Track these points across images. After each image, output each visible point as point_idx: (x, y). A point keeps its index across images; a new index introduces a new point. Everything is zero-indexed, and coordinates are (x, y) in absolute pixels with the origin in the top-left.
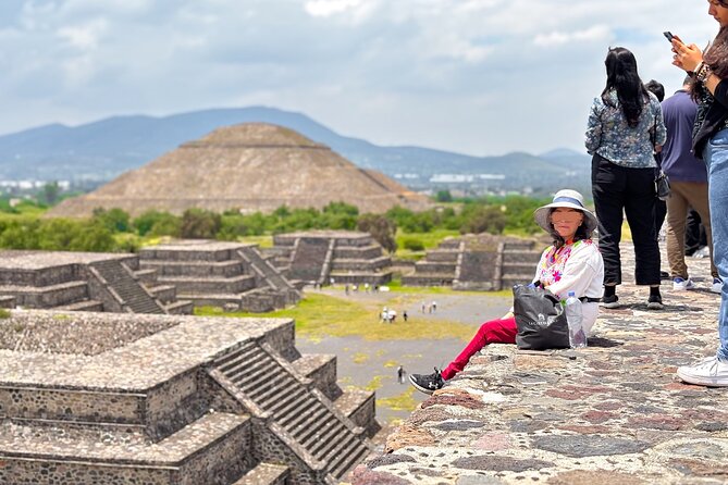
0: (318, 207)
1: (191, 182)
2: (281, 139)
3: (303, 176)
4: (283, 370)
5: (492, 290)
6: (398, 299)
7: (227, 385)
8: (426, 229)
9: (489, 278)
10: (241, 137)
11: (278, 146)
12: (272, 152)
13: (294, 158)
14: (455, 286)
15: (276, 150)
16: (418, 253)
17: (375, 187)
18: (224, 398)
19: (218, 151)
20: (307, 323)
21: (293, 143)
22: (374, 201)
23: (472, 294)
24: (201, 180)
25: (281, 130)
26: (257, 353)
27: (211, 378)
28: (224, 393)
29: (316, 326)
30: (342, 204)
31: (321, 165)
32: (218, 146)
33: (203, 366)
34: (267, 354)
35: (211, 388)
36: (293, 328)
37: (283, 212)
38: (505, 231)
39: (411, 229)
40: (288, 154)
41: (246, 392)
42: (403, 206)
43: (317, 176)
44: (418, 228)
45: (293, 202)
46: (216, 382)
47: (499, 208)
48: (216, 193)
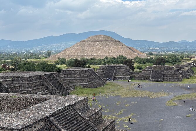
0: (116, 57)
1: (83, 51)
2: (106, 39)
3: (112, 49)
4: (80, 116)
5: (161, 81)
6: (133, 84)
7: (56, 124)
8: (144, 63)
9: (160, 77)
10: (96, 39)
11: (106, 41)
12: (104, 42)
13: (110, 44)
14: (150, 80)
15: (105, 42)
16: (141, 70)
17: (131, 52)
18: (54, 128)
19: (90, 42)
20: (106, 91)
21: (110, 40)
22: (131, 55)
23: (155, 82)
24: (86, 50)
25: (106, 37)
26: (71, 110)
27: (50, 121)
28: (54, 126)
29: (108, 93)
30: (122, 56)
31: (117, 46)
32: (90, 41)
33: (48, 117)
34: (75, 110)
35: (50, 125)
36: (87, 100)
37: (106, 58)
38: (166, 64)
39: (140, 63)
40: (108, 43)
41: (63, 126)
42: (139, 56)
43: (116, 48)
44: (142, 63)
45: (109, 56)
46: (52, 123)
47: (165, 57)
48: (89, 53)
